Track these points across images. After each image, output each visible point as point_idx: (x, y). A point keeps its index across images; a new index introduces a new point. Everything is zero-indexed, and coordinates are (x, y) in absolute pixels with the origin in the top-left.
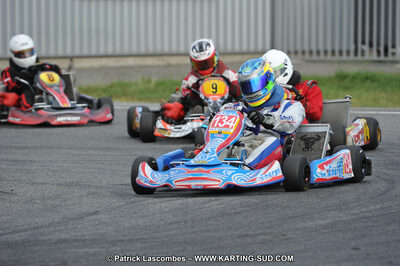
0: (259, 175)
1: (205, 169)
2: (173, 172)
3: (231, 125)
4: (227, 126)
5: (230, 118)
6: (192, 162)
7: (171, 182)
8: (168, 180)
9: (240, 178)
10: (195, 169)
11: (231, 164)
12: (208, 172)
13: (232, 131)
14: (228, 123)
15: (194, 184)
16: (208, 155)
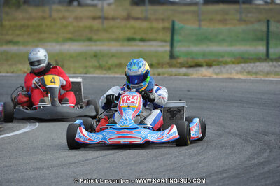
0: (164, 136)
1: (128, 131)
2: (105, 132)
3: (136, 101)
4: (133, 102)
5: (133, 97)
6: (118, 126)
7: (106, 139)
8: (104, 138)
9: (153, 137)
10: (122, 131)
11: (145, 127)
12: (132, 132)
13: (137, 105)
14: (133, 100)
15: (122, 141)
16: (128, 121)
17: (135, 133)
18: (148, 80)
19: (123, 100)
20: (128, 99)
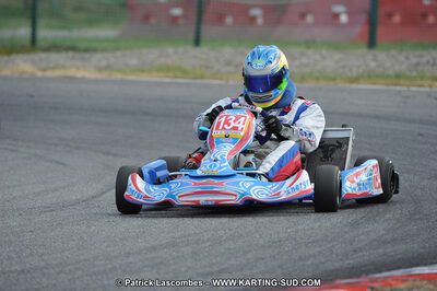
0: (283, 190)
1: (216, 181)
2: (173, 184)
3: (240, 126)
4: (235, 128)
5: (238, 118)
6: (199, 172)
7: (173, 197)
8: (170, 195)
9: (260, 191)
10: (204, 181)
11: (248, 175)
12: (221, 184)
13: (242, 134)
14: (236, 125)
15: (203, 199)
16: (218, 164)
17: (227, 186)
18: (284, 86)
19: (219, 124)
20: (227, 122)
